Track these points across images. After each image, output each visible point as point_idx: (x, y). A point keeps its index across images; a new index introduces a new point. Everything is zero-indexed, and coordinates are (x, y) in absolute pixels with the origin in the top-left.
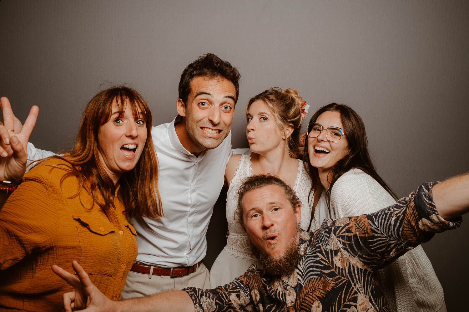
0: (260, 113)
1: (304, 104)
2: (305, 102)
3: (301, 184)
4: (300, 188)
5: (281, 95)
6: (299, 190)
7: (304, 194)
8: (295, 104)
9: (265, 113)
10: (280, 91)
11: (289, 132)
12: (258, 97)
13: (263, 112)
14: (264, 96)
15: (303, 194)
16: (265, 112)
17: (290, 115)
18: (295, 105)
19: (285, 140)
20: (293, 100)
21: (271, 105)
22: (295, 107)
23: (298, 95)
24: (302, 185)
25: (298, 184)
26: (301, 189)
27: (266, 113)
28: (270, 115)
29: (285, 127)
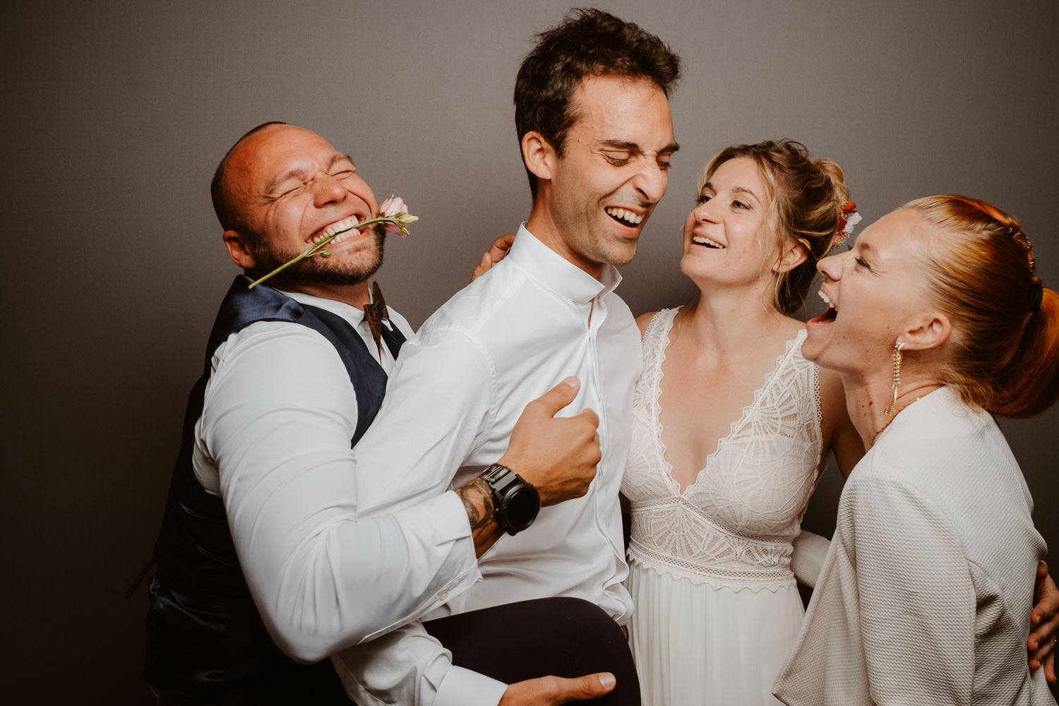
0: (738, 189)
1: (849, 211)
2: (854, 207)
3: (779, 386)
4: (774, 394)
5: (804, 163)
6: (769, 399)
7: (781, 412)
8: (829, 198)
9: (751, 193)
10: (804, 154)
11: (795, 259)
12: (744, 150)
13: (746, 187)
14: (761, 153)
15: (778, 411)
16: (751, 190)
17: (811, 218)
18: (829, 200)
19: (776, 274)
20: (828, 186)
21: (770, 176)
22: (830, 205)
23: (842, 183)
24: (781, 388)
25: (772, 383)
26: (777, 399)
27: (754, 192)
28: (760, 199)
29: (789, 245)
